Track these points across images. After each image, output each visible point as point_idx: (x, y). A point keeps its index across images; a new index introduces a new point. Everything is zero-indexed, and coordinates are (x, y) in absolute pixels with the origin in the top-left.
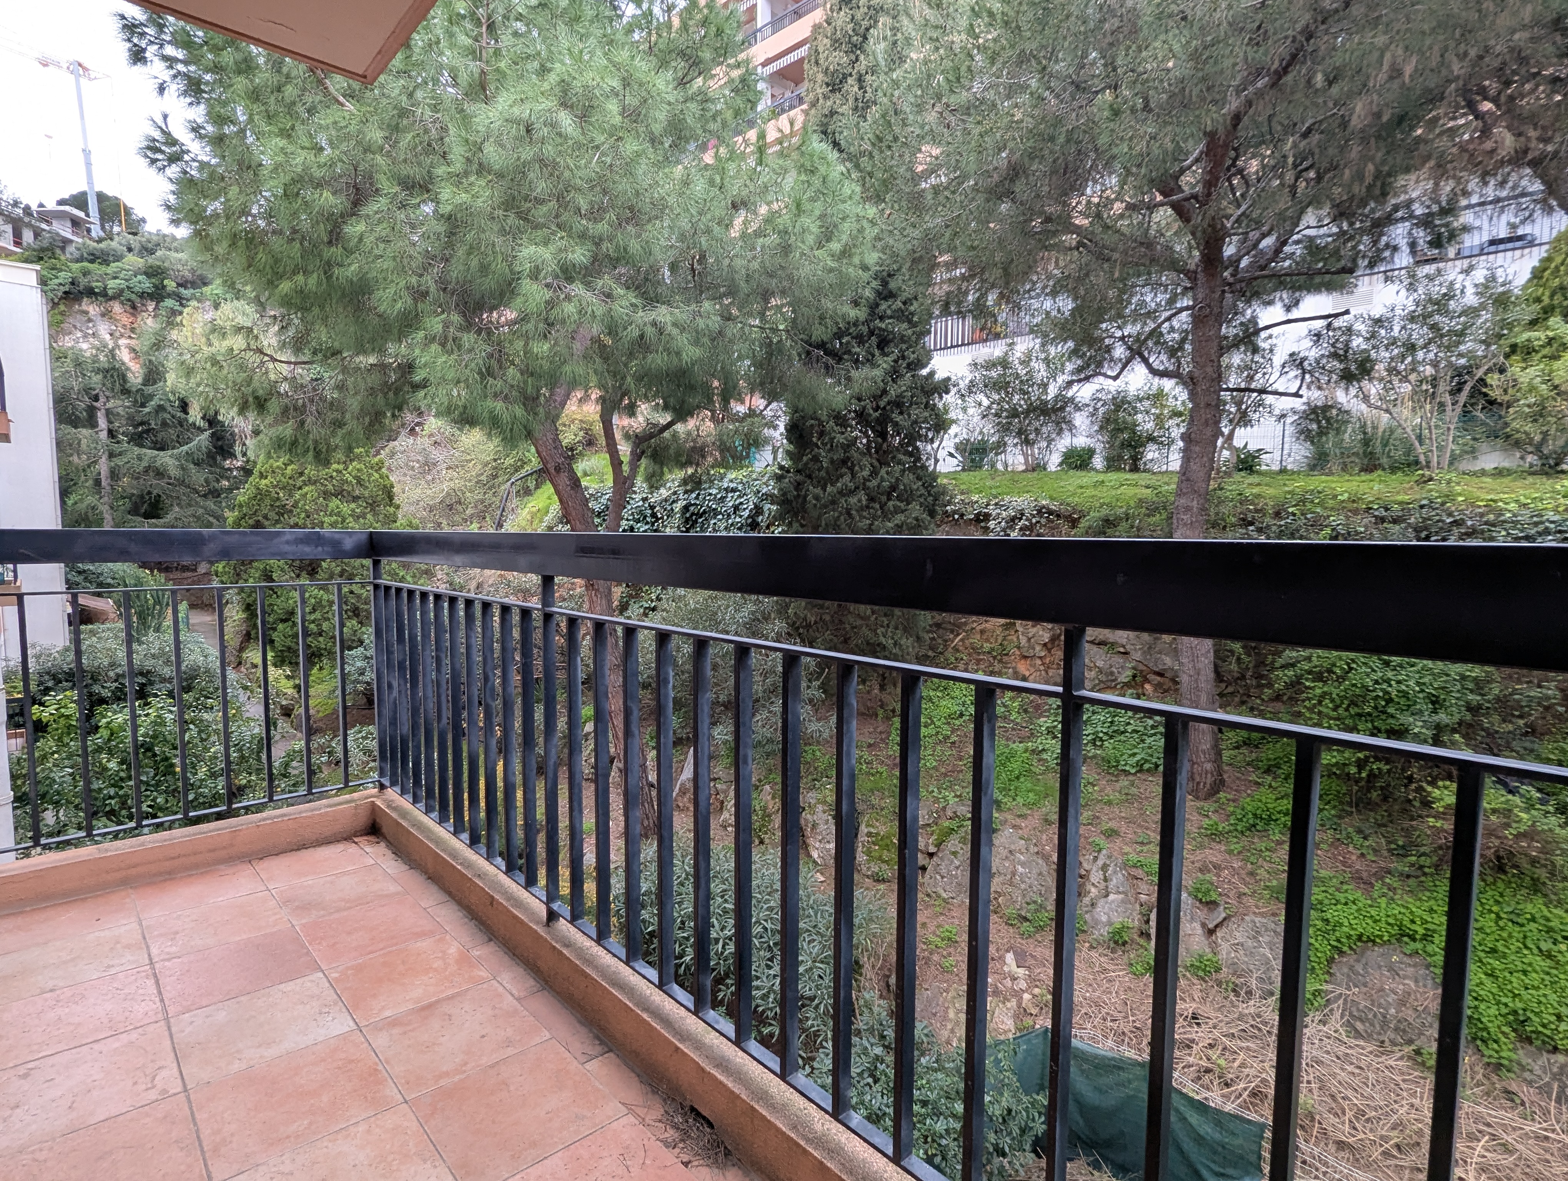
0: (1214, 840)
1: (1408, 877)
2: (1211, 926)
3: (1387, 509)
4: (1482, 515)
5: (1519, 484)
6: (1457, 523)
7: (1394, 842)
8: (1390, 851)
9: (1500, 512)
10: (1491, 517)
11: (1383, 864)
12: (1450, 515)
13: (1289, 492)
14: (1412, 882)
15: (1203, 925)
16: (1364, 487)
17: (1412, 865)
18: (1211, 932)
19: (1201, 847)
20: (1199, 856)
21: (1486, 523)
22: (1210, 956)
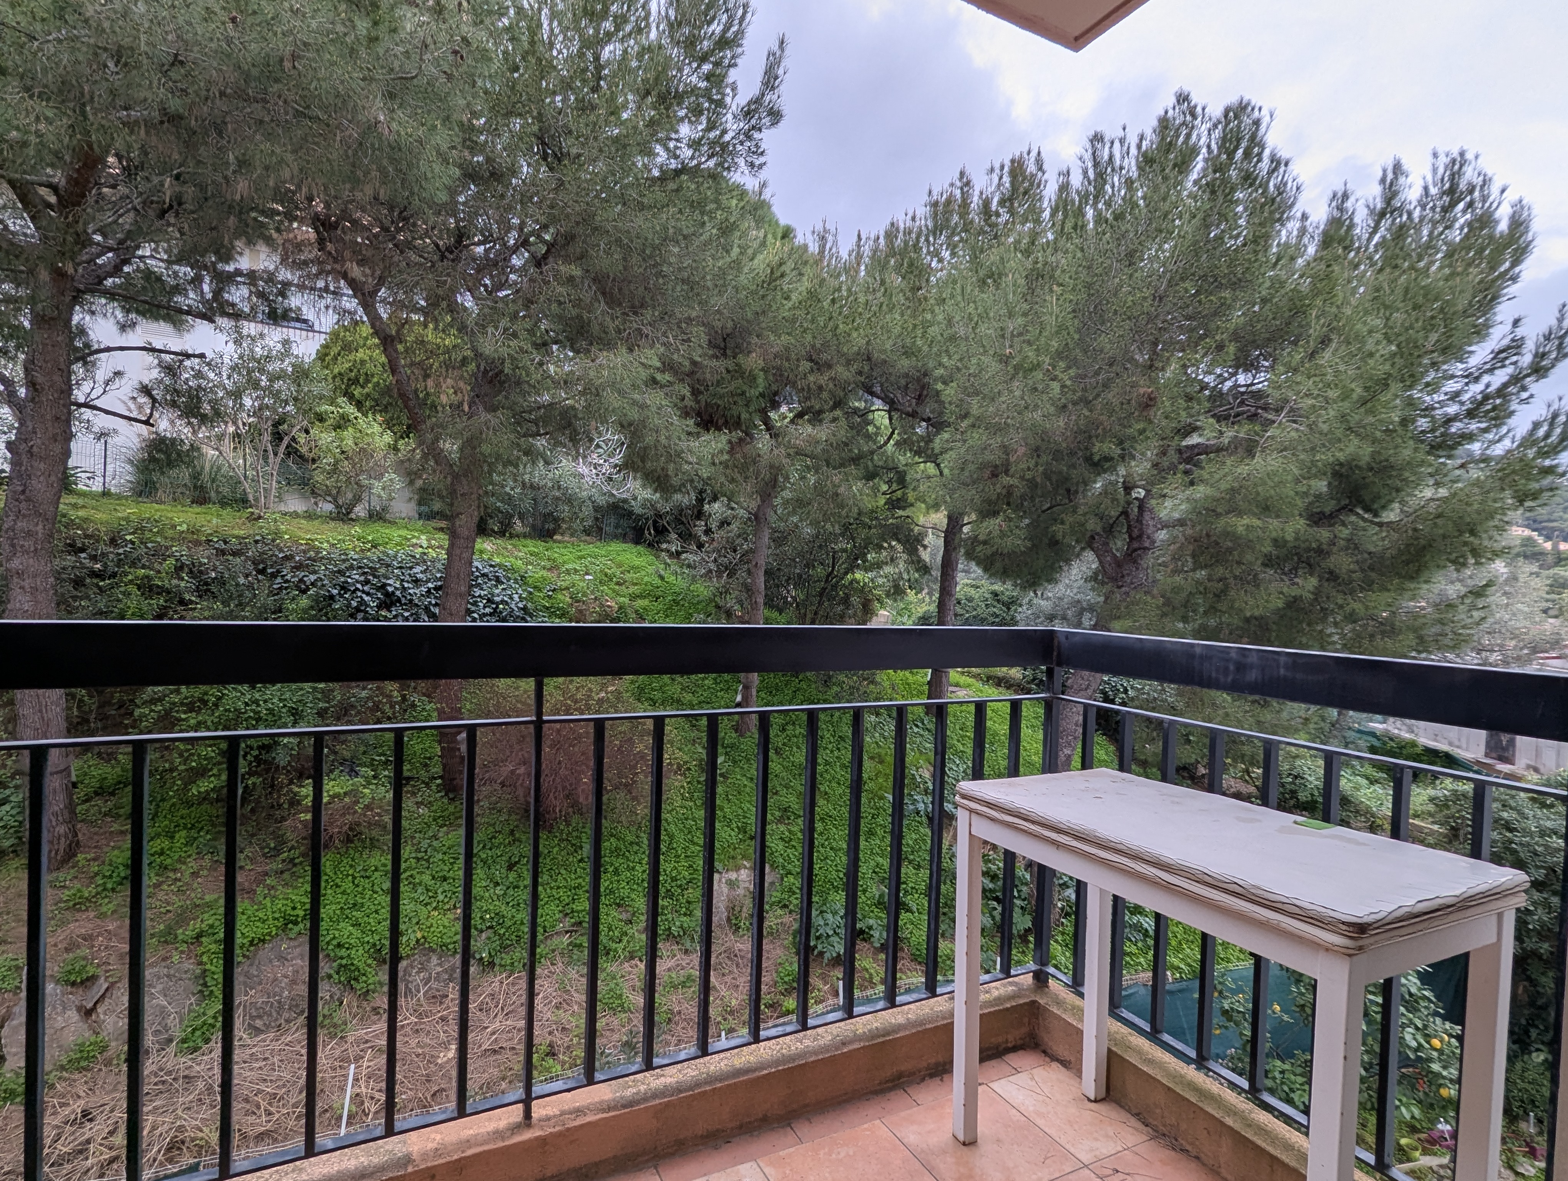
0: (79, 910)
1: (282, 872)
2: (90, 1005)
3: (225, 542)
4: (304, 552)
5: (325, 526)
6: (287, 558)
7: (268, 846)
8: (264, 855)
9: (318, 551)
10: (312, 554)
11: (260, 869)
12: (281, 551)
13: (123, 519)
14: (286, 875)
15: (79, 1009)
16: (201, 520)
17: (284, 861)
18: (89, 1013)
19: (63, 923)
20: (62, 935)
21: (309, 559)
22: (93, 1038)
